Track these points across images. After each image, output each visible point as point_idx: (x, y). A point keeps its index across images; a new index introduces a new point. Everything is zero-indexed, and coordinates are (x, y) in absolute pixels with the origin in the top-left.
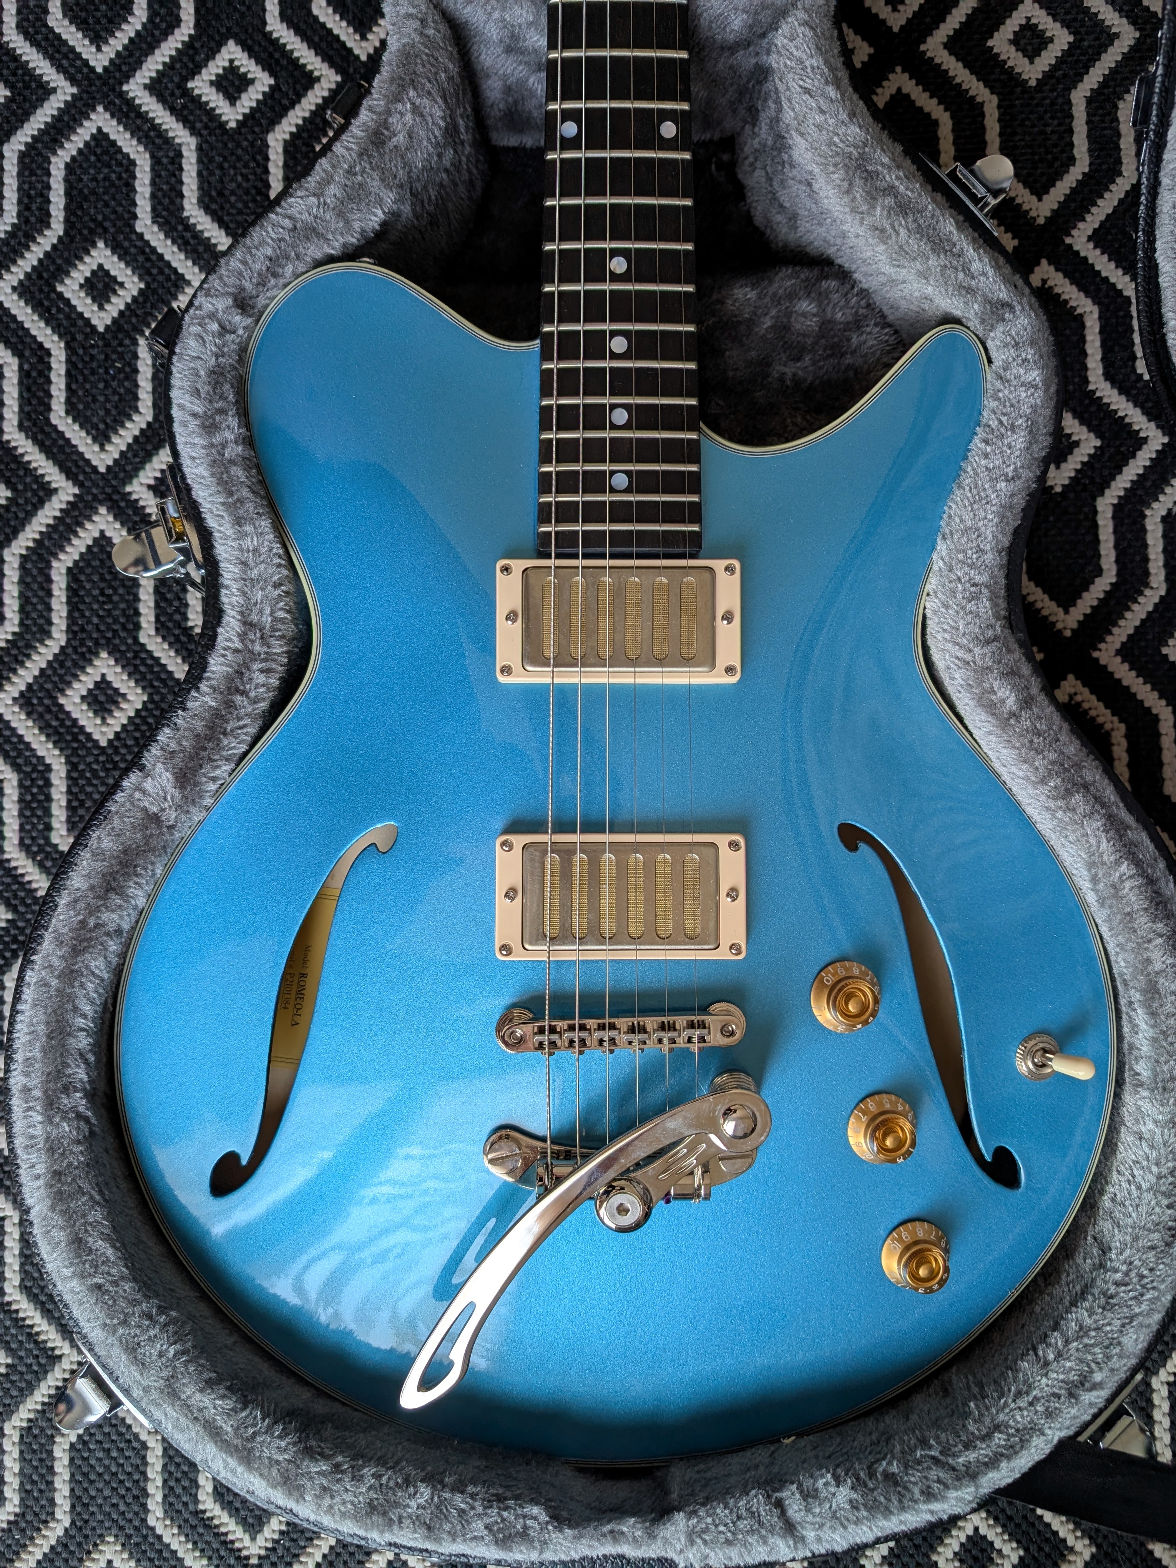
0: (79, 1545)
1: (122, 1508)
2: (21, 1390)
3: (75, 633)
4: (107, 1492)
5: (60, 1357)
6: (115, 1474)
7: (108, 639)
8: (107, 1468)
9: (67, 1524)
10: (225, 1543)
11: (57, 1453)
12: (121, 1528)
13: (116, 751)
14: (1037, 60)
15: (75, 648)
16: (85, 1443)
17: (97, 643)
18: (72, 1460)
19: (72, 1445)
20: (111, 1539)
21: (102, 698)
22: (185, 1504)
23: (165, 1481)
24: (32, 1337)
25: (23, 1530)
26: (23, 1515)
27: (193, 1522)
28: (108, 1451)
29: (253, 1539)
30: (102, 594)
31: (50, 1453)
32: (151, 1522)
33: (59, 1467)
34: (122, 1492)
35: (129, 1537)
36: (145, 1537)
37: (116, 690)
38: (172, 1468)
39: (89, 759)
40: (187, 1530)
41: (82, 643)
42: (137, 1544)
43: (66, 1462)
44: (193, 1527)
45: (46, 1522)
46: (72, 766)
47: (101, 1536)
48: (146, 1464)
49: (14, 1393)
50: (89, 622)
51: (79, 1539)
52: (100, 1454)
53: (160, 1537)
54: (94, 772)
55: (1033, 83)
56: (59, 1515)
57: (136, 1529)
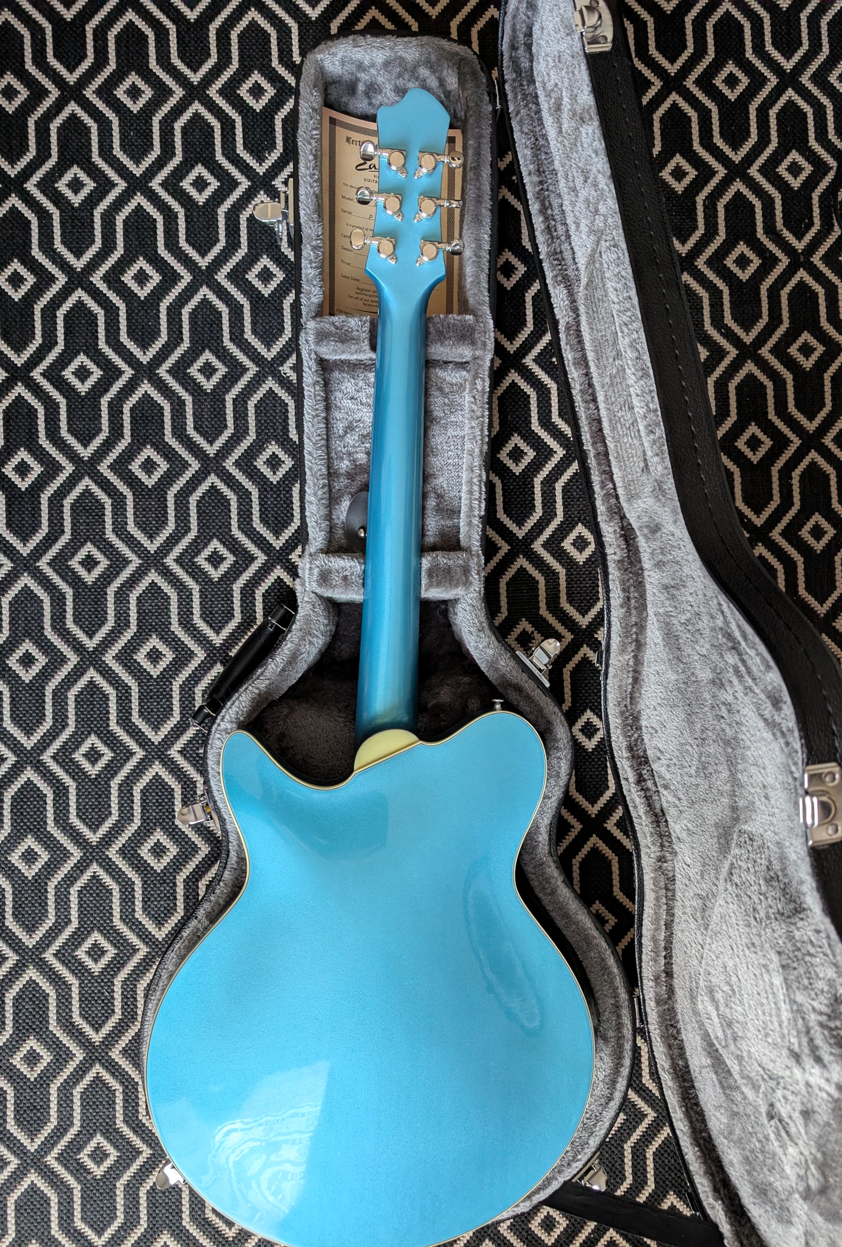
0: (151, 1235)
1: (171, 1218)
2: (125, 1167)
3: (145, 820)
4: (164, 1211)
5: (142, 1152)
6: (167, 1203)
7: (160, 823)
8: (164, 1200)
9: (146, 1226)
10: (217, 1232)
11: (141, 1194)
12: (171, 1227)
13: (165, 875)
15: (145, 827)
16: (154, 1190)
17: (155, 825)
18: (148, 1197)
19: (148, 1191)
20: (165, 1232)
21: (158, 850)
22: (200, 1215)
23: (190, 1206)
24: (129, 1143)
25: (125, 1230)
26: (126, 1223)
28: (164, 1193)
29: (230, 1229)
30: (157, 801)
31: (138, 1195)
32: (184, 1224)
33: (141, 1201)
34: (171, 1211)
35: (174, 1231)
36: (181, 1231)
37: (164, 847)
38: (193, 1199)
39: (152, 879)
40: (200, 1226)
41: (148, 824)
42: (178, 1234)
43: (145, 1198)
44: (203, 1225)
45: (135, 1226)
46: (144, 882)
47: (161, 1231)
48: (181, 1198)
49: (121, 1168)
50: (151, 815)
51: (151, 1233)
52: (161, 1195)
53: (188, 1231)
54: (154, 885)
56: (142, 1222)
57: (177, 1227)
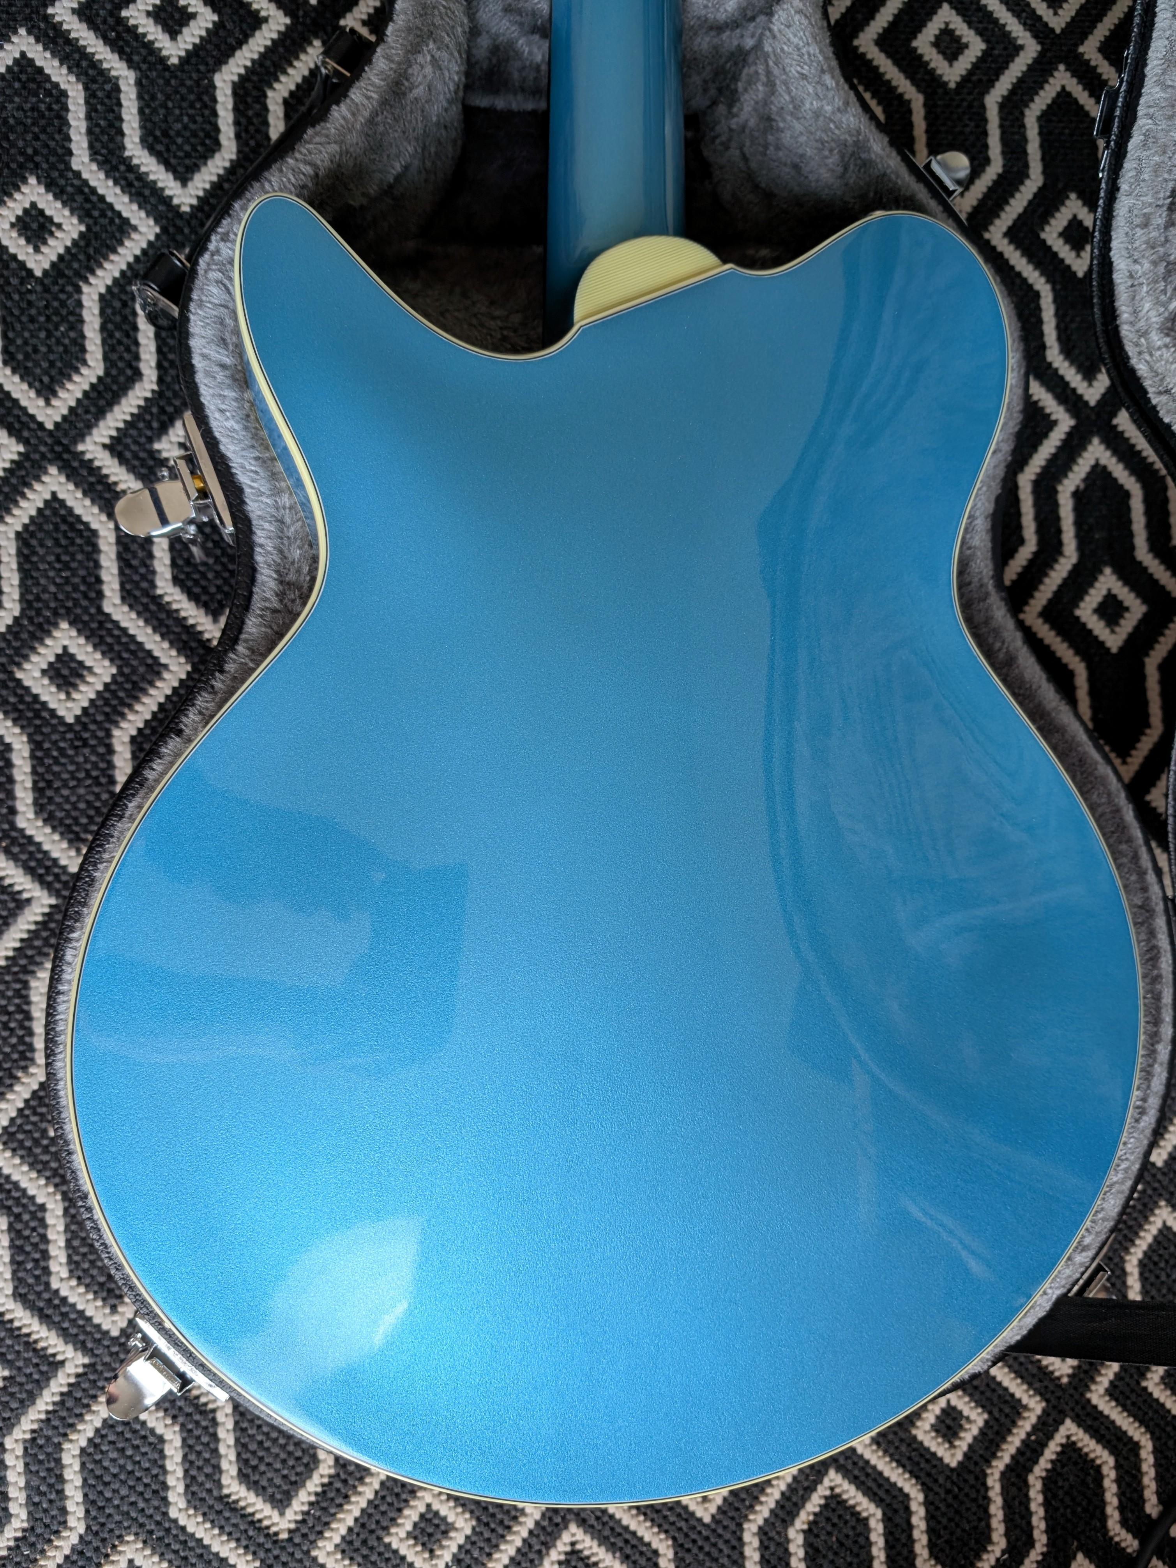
0: (97, 1549)
1: (141, 1505)
2: (22, 1401)
3: (29, 602)
4: (124, 1492)
5: (62, 1363)
6: (131, 1473)
7: (68, 609)
8: (122, 1467)
9: (82, 1530)
10: (252, 1523)
11: (66, 1459)
12: (142, 1525)
13: (85, 727)
14: (955, 64)
15: (30, 619)
16: (96, 1446)
17: (56, 613)
18: (83, 1465)
19: (83, 1450)
20: (130, 1538)
21: (65, 672)
22: (209, 1491)
23: (186, 1471)
24: (30, 1345)
25: (33, 1545)
26: (32, 1529)
27: (218, 1507)
28: (123, 1450)
29: (282, 1514)
30: (58, 560)
31: (58, 1461)
32: (173, 1513)
33: (68, 1474)
34: (140, 1488)
35: (151, 1532)
36: (168, 1530)
37: (81, 663)
38: (193, 1457)
39: (54, 737)
40: (212, 1516)
41: (39, 612)
42: (159, 1539)
43: (77, 1467)
44: (219, 1512)
45: (57, 1532)
46: (36, 745)
47: (120, 1537)
48: (163, 1456)
49: (14, 1405)
50: (45, 590)
51: (96, 1543)
52: (114, 1455)
53: (183, 1529)
54: (62, 751)
55: (952, 85)
56: (72, 1522)
57: (158, 1523)
